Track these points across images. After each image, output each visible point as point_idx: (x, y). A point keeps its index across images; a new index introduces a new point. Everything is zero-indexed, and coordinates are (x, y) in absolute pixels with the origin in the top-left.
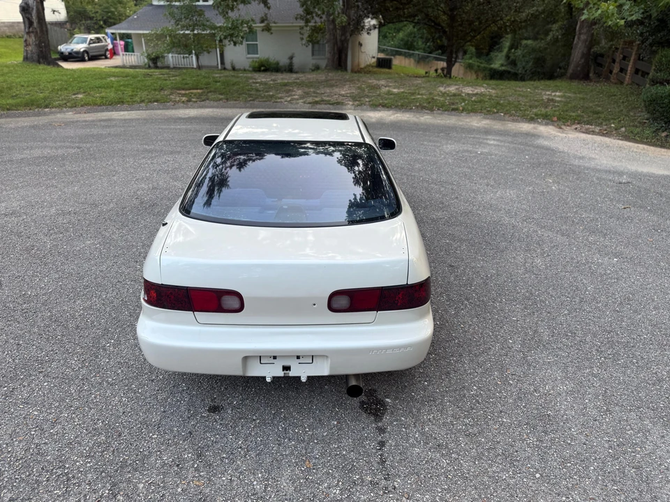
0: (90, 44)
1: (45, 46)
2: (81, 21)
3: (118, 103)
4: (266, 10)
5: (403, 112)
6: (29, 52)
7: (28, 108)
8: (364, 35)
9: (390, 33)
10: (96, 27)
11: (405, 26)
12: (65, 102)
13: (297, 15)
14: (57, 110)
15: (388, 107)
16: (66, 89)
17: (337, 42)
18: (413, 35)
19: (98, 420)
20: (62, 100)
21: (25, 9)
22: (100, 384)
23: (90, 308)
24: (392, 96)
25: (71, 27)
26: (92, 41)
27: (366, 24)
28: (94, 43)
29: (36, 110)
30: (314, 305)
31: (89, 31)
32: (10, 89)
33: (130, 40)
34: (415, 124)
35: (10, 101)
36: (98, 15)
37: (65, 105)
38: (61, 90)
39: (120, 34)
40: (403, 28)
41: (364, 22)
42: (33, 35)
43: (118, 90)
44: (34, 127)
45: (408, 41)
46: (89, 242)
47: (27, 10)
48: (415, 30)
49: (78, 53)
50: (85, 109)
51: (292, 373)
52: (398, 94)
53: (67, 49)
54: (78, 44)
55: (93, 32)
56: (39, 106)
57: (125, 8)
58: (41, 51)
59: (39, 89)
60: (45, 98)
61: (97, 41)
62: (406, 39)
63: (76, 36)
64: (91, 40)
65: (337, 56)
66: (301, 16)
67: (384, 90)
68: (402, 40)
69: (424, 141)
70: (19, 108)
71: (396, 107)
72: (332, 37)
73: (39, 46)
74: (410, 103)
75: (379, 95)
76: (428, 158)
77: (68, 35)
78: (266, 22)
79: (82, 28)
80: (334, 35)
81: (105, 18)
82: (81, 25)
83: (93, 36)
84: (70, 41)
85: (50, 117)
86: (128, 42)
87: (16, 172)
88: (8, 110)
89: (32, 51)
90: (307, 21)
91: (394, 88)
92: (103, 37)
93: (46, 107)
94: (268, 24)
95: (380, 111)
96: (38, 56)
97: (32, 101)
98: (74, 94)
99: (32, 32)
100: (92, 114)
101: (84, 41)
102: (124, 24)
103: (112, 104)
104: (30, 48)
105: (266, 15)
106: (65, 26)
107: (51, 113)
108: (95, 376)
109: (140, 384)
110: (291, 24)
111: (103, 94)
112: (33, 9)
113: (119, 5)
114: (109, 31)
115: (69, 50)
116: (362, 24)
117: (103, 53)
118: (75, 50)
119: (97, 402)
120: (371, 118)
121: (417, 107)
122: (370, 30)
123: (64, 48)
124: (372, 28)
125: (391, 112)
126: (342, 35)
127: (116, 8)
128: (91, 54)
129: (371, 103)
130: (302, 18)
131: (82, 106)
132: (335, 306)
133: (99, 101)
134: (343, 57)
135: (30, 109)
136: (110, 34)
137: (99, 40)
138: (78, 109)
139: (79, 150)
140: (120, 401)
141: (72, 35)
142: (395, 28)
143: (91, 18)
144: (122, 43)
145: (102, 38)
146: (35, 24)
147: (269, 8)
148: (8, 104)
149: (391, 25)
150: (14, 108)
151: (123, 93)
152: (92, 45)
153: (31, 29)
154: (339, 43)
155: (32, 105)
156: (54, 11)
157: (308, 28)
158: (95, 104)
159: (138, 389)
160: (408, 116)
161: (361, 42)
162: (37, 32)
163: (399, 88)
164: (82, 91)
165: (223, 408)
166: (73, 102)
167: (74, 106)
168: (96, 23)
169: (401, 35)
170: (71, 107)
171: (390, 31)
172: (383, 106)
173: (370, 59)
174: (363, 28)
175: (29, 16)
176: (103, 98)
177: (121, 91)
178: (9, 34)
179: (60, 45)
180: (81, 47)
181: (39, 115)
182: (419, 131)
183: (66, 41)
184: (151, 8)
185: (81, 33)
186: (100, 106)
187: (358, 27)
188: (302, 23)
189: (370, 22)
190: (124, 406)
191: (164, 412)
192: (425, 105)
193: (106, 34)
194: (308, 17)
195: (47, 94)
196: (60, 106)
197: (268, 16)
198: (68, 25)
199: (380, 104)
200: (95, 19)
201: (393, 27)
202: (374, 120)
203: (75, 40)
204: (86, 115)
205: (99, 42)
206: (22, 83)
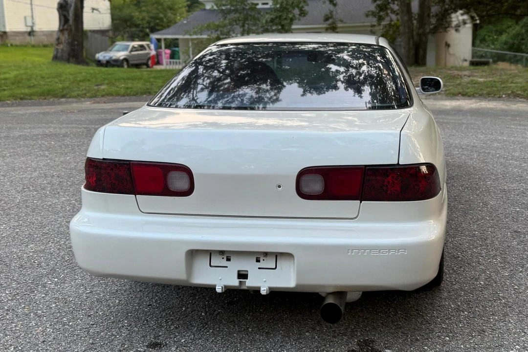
0: (131, 51)
1: (78, 45)
2: (125, 28)
3: (145, 93)
4: (331, 7)
5: (489, 100)
6: (60, 51)
7: (43, 97)
8: (452, 32)
9: (489, 36)
10: (141, 34)
11: (509, 27)
12: (84, 92)
13: (369, 12)
14: (74, 100)
15: (469, 96)
16: (89, 80)
17: (413, 36)
18: (520, 37)
19: (11, 345)
20: (83, 90)
21: (62, 8)
22: (27, 315)
23: (43, 251)
24: (476, 85)
25: (114, 34)
26: (134, 49)
27: (454, 19)
28: (136, 51)
29: (51, 100)
30: (279, 187)
31: (132, 38)
32: (29, 80)
33: (177, 49)
34: (503, 110)
35: (27, 91)
36: (145, 22)
37: (84, 96)
38: (83, 81)
39: (165, 39)
40: (508, 31)
41: (451, 18)
42: (66, 33)
43: (147, 82)
44: (44, 114)
45: (513, 44)
46: (64, 199)
47: (65, 7)
48: (523, 31)
49: (116, 61)
50: (104, 99)
51: (250, 283)
52: (485, 82)
53: (104, 57)
54: (119, 52)
55: (137, 39)
56: (55, 96)
57: (175, 14)
58: (73, 50)
59: (60, 81)
60: (63, 89)
61: (139, 48)
62: (511, 41)
63: (118, 43)
64: (133, 47)
65: (413, 52)
66: (373, 12)
67: (466, 80)
68: (506, 43)
69: (511, 125)
70: (33, 97)
71: (481, 95)
72: (407, 30)
73: (71, 44)
74: (499, 91)
75: (459, 84)
76: (513, 139)
77: (110, 43)
78: (330, 21)
79: (126, 35)
80: (409, 28)
81: (152, 24)
82: (124, 33)
83: (136, 44)
84: (110, 49)
85: (64, 106)
86: (175, 51)
87: (9, 145)
88: (21, 99)
89: (62, 50)
90: (380, 19)
91: (480, 78)
92: (148, 45)
93: (63, 96)
94: (334, 23)
95: (458, 100)
96: (69, 55)
97: (49, 91)
98: (97, 85)
99: (67, 30)
100: (112, 104)
101: (125, 48)
102: (171, 30)
103: (137, 94)
104: (61, 46)
105: (331, 12)
106: (107, 34)
107: (67, 102)
108: (24, 308)
109: (73, 318)
110: (362, 24)
111: (130, 85)
112: (71, 6)
113: (169, 11)
114: (154, 36)
115: (107, 58)
116: (449, 20)
117: (145, 61)
118: (114, 58)
119: (16, 330)
120: (447, 106)
121: (509, 95)
122: (459, 26)
123: (101, 56)
124: (462, 24)
125: (473, 101)
126: (419, 28)
127: (165, 16)
128: (131, 62)
129: (448, 92)
130: (373, 14)
131: (103, 96)
132: (306, 190)
133: (122, 91)
134: (421, 52)
135: (45, 99)
136: (154, 41)
137: (142, 47)
138: (98, 99)
139: (85, 130)
140: (43, 331)
141: (113, 42)
142: (496, 31)
143: (137, 26)
144: (168, 51)
145: (146, 46)
146: (71, 22)
147: (335, 5)
148: (22, 94)
149: (490, 26)
150: (28, 97)
151: (152, 85)
152: (133, 53)
153: (65, 27)
154: (416, 37)
155: (48, 95)
156: (93, 9)
157: (381, 27)
158: (118, 95)
159: (69, 322)
160: (495, 104)
161: (449, 42)
162: (71, 30)
163: (486, 77)
164: (106, 82)
165: (166, 345)
166: (93, 92)
167: (94, 96)
168: (141, 31)
169: (504, 37)
170: (91, 97)
171: (490, 34)
172: (463, 95)
173: (461, 63)
174: (449, 23)
175: (66, 14)
176: (127, 88)
177: (150, 82)
178: (46, 43)
179: (99, 52)
180: (121, 55)
181: (53, 104)
182: (507, 116)
183: (105, 49)
184: (204, 12)
185: (123, 40)
186: (123, 96)
187: (443, 23)
188: (374, 21)
189: (458, 17)
190: (46, 335)
191: (92, 344)
192: (519, 92)
193: (151, 41)
194: (382, 13)
195: (67, 84)
196: (78, 96)
197: (334, 13)
198: (111, 34)
199: (460, 93)
200: (141, 26)
201: (494, 29)
202: (448, 108)
203: (116, 48)
204: (104, 105)
205: (141, 50)
206: (44, 75)
